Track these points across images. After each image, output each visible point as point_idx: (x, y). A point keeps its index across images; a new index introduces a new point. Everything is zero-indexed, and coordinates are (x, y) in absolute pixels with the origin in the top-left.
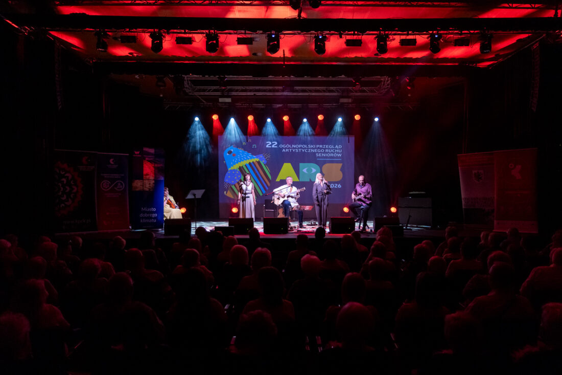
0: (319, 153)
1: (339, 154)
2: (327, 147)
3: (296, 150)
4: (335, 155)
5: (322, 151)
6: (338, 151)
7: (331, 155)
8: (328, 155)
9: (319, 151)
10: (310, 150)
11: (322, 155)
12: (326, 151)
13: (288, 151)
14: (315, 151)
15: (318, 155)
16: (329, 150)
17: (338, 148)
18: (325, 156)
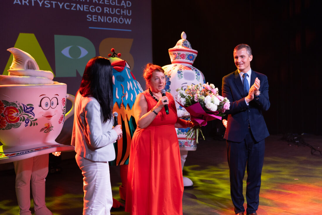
0: (92, 14)
1: (128, 20)
2: (106, 3)
3: (45, 2)
4: (121, 21)
5: (99, 9)
6: (125, 12)
7: (114, 20)
8: (110, 20)
9: (92, 8)
10: (75, 5)
11: (97, 19)
12: (105, 10)
13: (28, 2)
14: (85, 8)
15: (92, 17)
16: (111, 9)
17: (125, 6)
18: (103, 21)
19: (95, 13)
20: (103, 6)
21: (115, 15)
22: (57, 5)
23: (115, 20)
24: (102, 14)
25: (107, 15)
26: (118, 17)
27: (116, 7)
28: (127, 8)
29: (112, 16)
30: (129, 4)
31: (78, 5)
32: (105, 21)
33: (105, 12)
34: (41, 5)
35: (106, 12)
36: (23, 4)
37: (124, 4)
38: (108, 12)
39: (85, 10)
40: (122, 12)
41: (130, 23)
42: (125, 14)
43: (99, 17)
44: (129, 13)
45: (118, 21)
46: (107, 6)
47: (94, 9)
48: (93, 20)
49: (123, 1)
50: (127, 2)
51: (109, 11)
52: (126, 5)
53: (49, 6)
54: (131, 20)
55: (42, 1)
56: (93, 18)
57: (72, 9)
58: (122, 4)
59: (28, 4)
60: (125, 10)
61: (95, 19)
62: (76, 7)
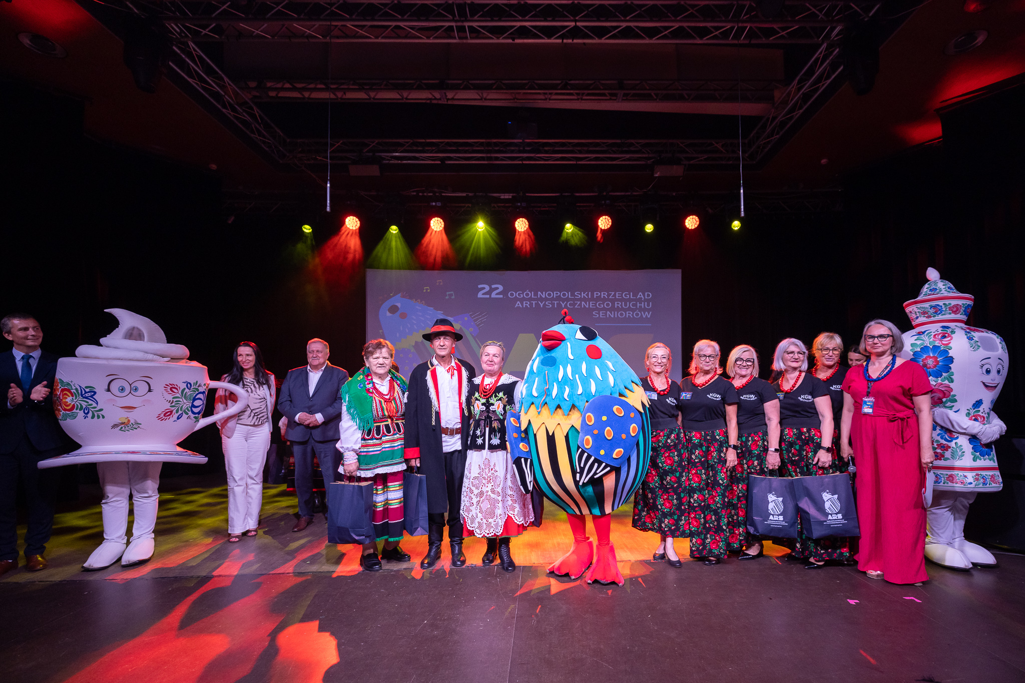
1: (647, 313)
2: (617, 297)
3: (547, 303)
4: (637, 315)
5: (608, 305)
6: (643, 305)
7: (627, 315)
8: (622, 314)
9: (599, 305)
10: (579, 302)
11: (606, 315)
12: (616, 305)
13: (529, 305)
14: (591, 305)
15: (599, 314)
16: (623, 303)
17: (643, 298)
18: (612, 316)
19: (604, 309)
20: (613, 301)
21: (629, 309)
22: (559, 305)
23: (629, 314)
24: (612, 309)
25: (618, 309)
26: (633, 311)
27: (630, 300)
28: (646, 300)
29: (625, 310)
30: (648, 295)
31: (583, 303)
32: (616, 316)
33: (616, 307)
34: (542, 306)
35: (618, 306)
36: (524, 306)
37: (642, 297)
38: (620, 307)
39: (591, 307)
40: (638, 305)
41: (649, 317)
42: (643, 307)
43: (608, 312)
44: (648, 305)
45: (633, 315)
46: (618, 300)
47: (602, 305)
48: (601, 316)
49: (640, 293)
50: (646, 293)
51: (621, 305)
52: (644, 296)
53: (551, 306)
54: (651, 312)
55: (544, 302)
56: (601, 314)
57: (576, 307)
58: (639, 296)
59: (529, 306)
60: (643, 303)
61: (602, 316)
62: (580, 305)
